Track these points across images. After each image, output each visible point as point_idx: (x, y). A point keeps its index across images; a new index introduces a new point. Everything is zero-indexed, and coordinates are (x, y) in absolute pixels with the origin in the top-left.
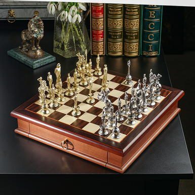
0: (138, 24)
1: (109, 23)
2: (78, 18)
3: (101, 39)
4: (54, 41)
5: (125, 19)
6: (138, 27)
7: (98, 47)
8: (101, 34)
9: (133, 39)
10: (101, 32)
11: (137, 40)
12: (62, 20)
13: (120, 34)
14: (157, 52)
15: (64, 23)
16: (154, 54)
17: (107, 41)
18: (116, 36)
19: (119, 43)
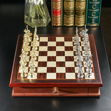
0: (85, 5)
1: (65, 4)
2: (40, 2)
3: (59, 16)
4: (25, 15)
5: (76, 2)
6: (85, 7)
7: (57, 21)
8: (59, 12)
9: (81, 15)
10: (59, 11)
11: (84, 16)
12: (30, 2)
13: (72, 11)
14: (97, 24)
15: (31, 4)
16: (95, 25)
17: (63, 16)
18: (70, 13)
19: (72, 18)
